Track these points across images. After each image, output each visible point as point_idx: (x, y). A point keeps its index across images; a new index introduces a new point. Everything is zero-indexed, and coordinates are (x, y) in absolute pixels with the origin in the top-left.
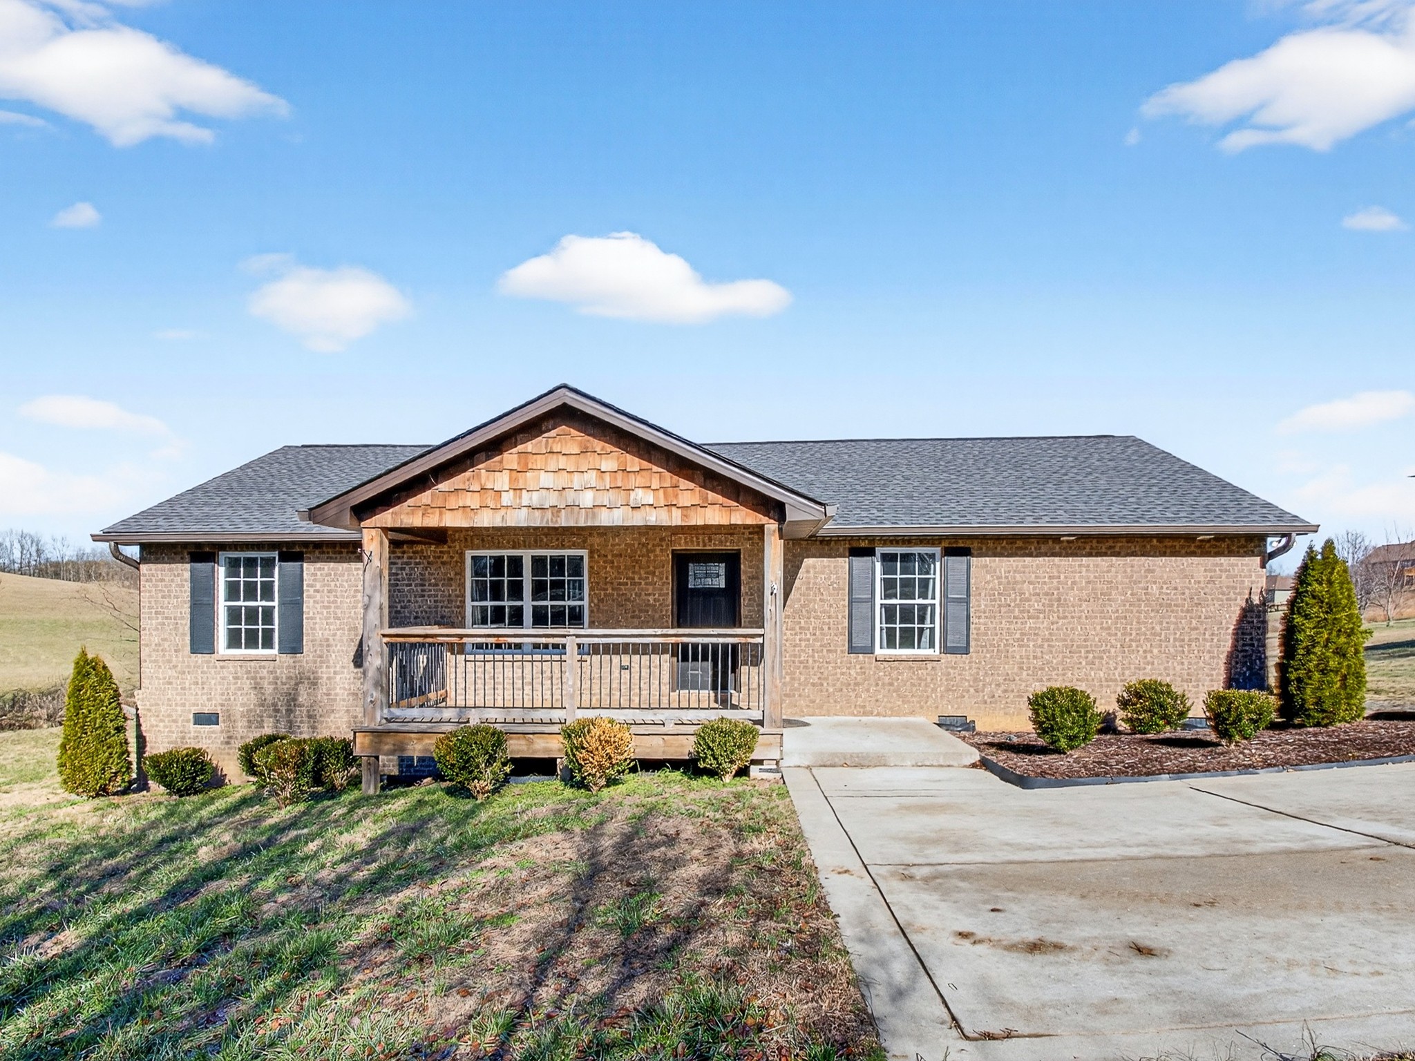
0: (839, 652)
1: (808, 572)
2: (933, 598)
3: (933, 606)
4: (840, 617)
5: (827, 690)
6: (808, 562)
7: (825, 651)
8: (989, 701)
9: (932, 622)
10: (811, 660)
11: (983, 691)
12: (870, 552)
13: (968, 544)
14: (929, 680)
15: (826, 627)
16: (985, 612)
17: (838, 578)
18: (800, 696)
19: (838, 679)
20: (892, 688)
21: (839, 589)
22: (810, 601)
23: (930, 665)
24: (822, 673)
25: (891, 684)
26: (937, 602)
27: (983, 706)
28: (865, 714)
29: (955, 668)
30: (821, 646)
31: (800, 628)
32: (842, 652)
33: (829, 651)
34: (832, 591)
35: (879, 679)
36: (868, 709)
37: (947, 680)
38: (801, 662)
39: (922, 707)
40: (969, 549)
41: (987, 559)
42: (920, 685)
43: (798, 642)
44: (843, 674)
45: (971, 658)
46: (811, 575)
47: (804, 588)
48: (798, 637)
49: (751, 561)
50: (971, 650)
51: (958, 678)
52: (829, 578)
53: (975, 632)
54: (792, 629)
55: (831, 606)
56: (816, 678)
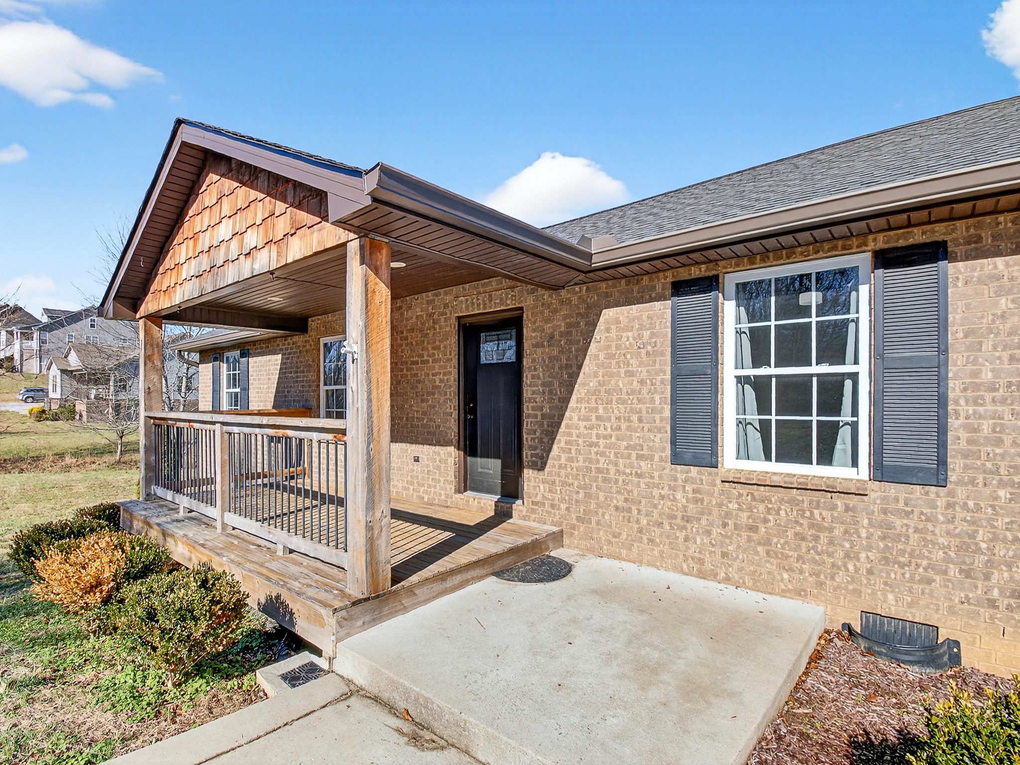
0: (656, 458)
1: (608, 330)
2: (856, 362)
3: (854, 377)
4: (658, 401)
5: (638, 521)
6: (608, 314)
7: (634, 456)
8: (1003, 603)
9: (855, 412)
10: (612, 469)
11: (987, 577)
12: (710, 284)
13: (938, 233)
14: (838, 531)
15: (635, 418)
16: (993, 388)
17: (653, 335)
18: (598, 523)
19: (655, 506)
20: (755, 537)
21: (656, 354)
22: (611, 375)
23: (840, 502)
24: (629, 492)
25: (753, 529)
26: (863, 369)
27: (985, 612)
28: (702, 575)
29: (908, 514)
30: (627, 448)
31: (598, 418)
32: (661, 459)
33: (640, 457)
34: (645, 358)
35: (728, 515)
36: (708, 566)
37: (884, 538)
38: (599, 470)
39: (820, 584)
40: (943, 244)
41: (1000, 261)
42: (816, 538)
43: (594, 439)
44: (662, 497)
45: (951, 494)
46: (613, 334)
47: (602, 356)
48: (594, 432)
49: (534, 323)
50: (952, 477)
51: (914, 537)
52: (640, 337)
53: (964, 435)
54: (588, 419)
55: (642, 382)
56: (621, 498)
